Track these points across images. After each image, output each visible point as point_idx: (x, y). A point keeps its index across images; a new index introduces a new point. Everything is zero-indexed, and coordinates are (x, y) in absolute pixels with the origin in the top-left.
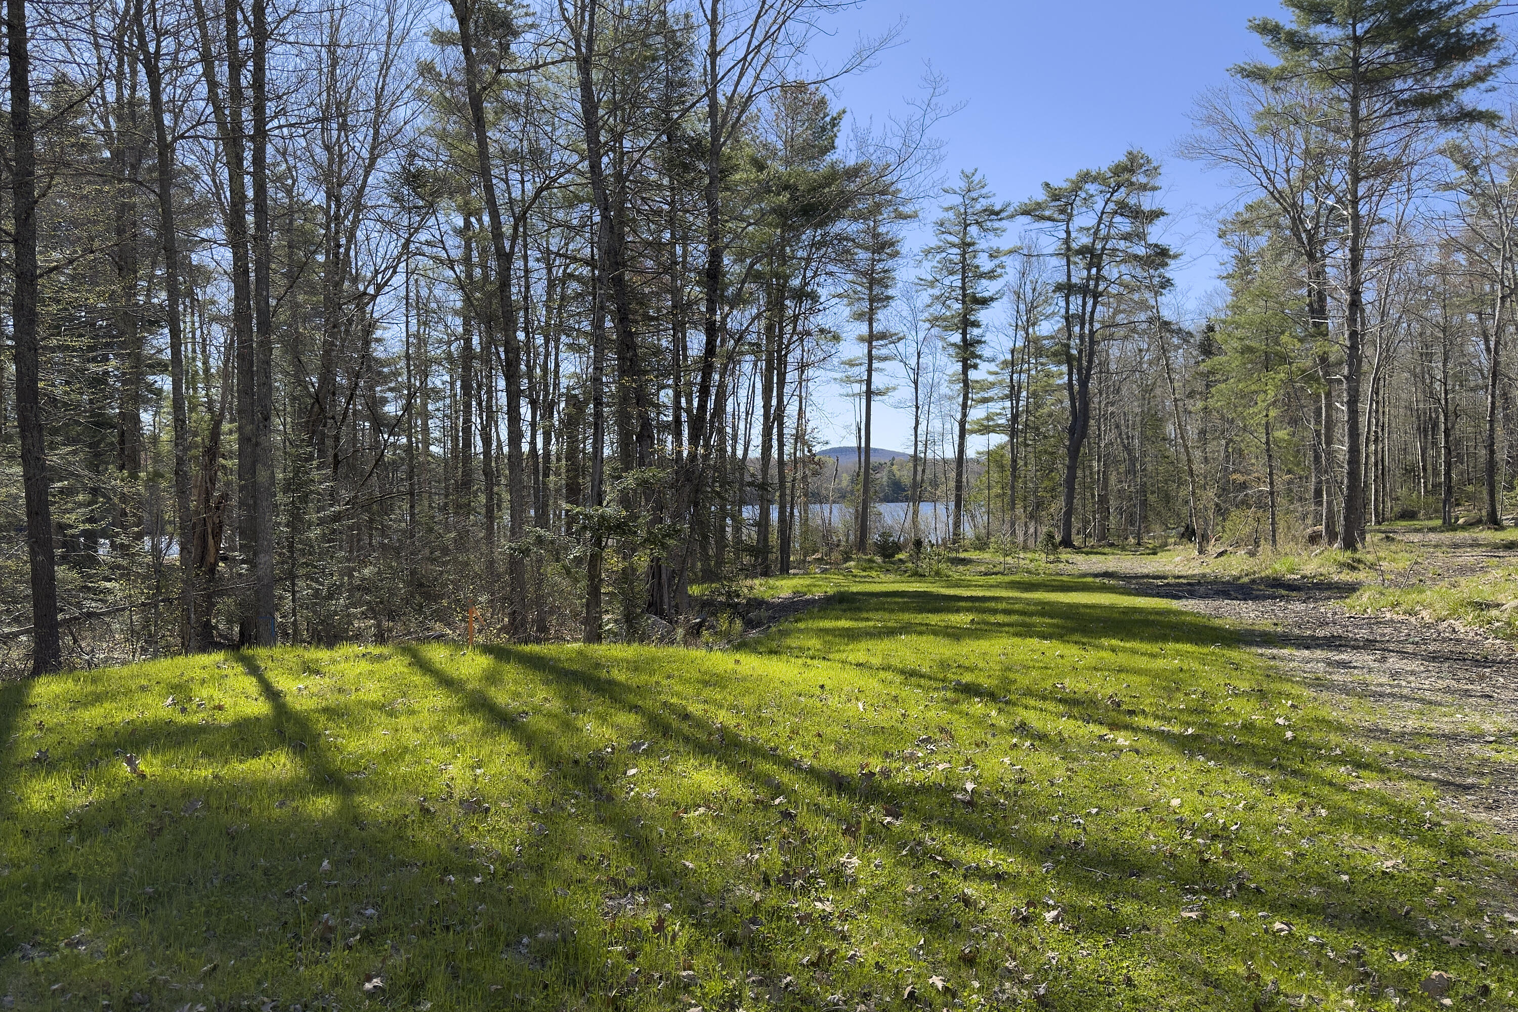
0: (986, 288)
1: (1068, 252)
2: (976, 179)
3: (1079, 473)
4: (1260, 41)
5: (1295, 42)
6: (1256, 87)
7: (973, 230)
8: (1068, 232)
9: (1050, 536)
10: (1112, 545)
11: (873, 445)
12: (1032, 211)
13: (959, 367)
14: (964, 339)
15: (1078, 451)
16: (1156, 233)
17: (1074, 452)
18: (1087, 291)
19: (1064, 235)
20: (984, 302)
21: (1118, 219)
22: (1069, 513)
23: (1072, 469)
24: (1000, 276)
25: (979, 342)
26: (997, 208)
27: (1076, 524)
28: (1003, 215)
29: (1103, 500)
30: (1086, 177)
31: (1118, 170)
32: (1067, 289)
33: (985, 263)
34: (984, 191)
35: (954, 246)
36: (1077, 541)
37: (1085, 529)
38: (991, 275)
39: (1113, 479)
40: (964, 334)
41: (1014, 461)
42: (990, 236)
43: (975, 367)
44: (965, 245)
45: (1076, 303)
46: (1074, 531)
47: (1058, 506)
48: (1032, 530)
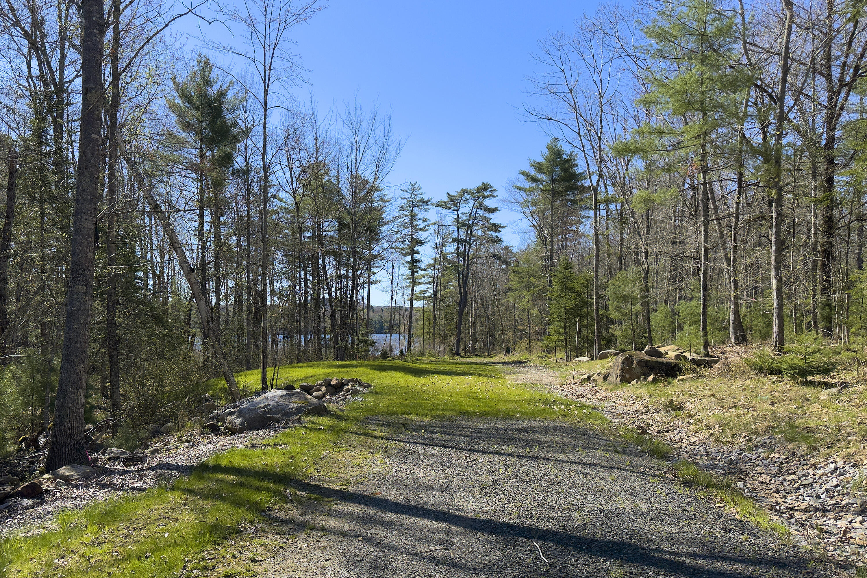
0: (422, 236)
1: (459, 224)
2: (416, 186)
3: (463, 323)
4: (523, 178)
5: (534, 179)
6: (522, 193)
7: (415, 209)
8: (458, 215)
9: (451, 350)
10: (477, 355)
11: (371, 304)
12: (443, 205)
13: (409, 272)
14: (412, 260)
15: (463, 313)
16: (495, 218)
17: (461, 313)
18: (466, 242)
19: (456, 217)
20: (421, 243)
21: (479, 210)
22: (458, 341)
23: (460, 321)
24: (427, 230)
25: (419, 261)
26: (426, 199)
27: (462, 346)
28: (429, 203)
29: (474, 335)
30: (465, 191)
31: (479, 190)
32: (457, 240)
33: (421, 225)
34: (420, 191)
35: (407, 216)
36: (462, 353)
37: (466, 348)
38: (423, 230)
39: (478, 325)
40: (412, 257)
41: (435, 316)
42: (423, 211)
43: (417, 272)
44: (413, 216)
45: (462, 247)
46: (461, 349)
47: (454, 338)
48: (442, 349)
